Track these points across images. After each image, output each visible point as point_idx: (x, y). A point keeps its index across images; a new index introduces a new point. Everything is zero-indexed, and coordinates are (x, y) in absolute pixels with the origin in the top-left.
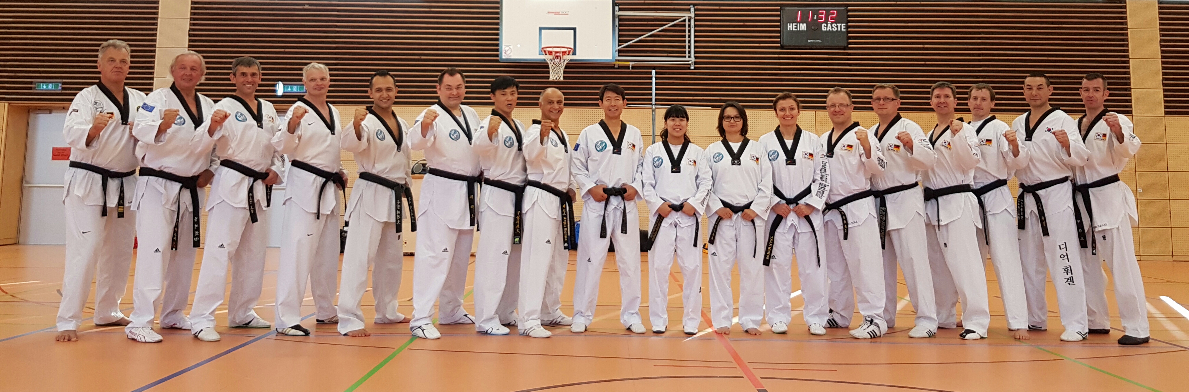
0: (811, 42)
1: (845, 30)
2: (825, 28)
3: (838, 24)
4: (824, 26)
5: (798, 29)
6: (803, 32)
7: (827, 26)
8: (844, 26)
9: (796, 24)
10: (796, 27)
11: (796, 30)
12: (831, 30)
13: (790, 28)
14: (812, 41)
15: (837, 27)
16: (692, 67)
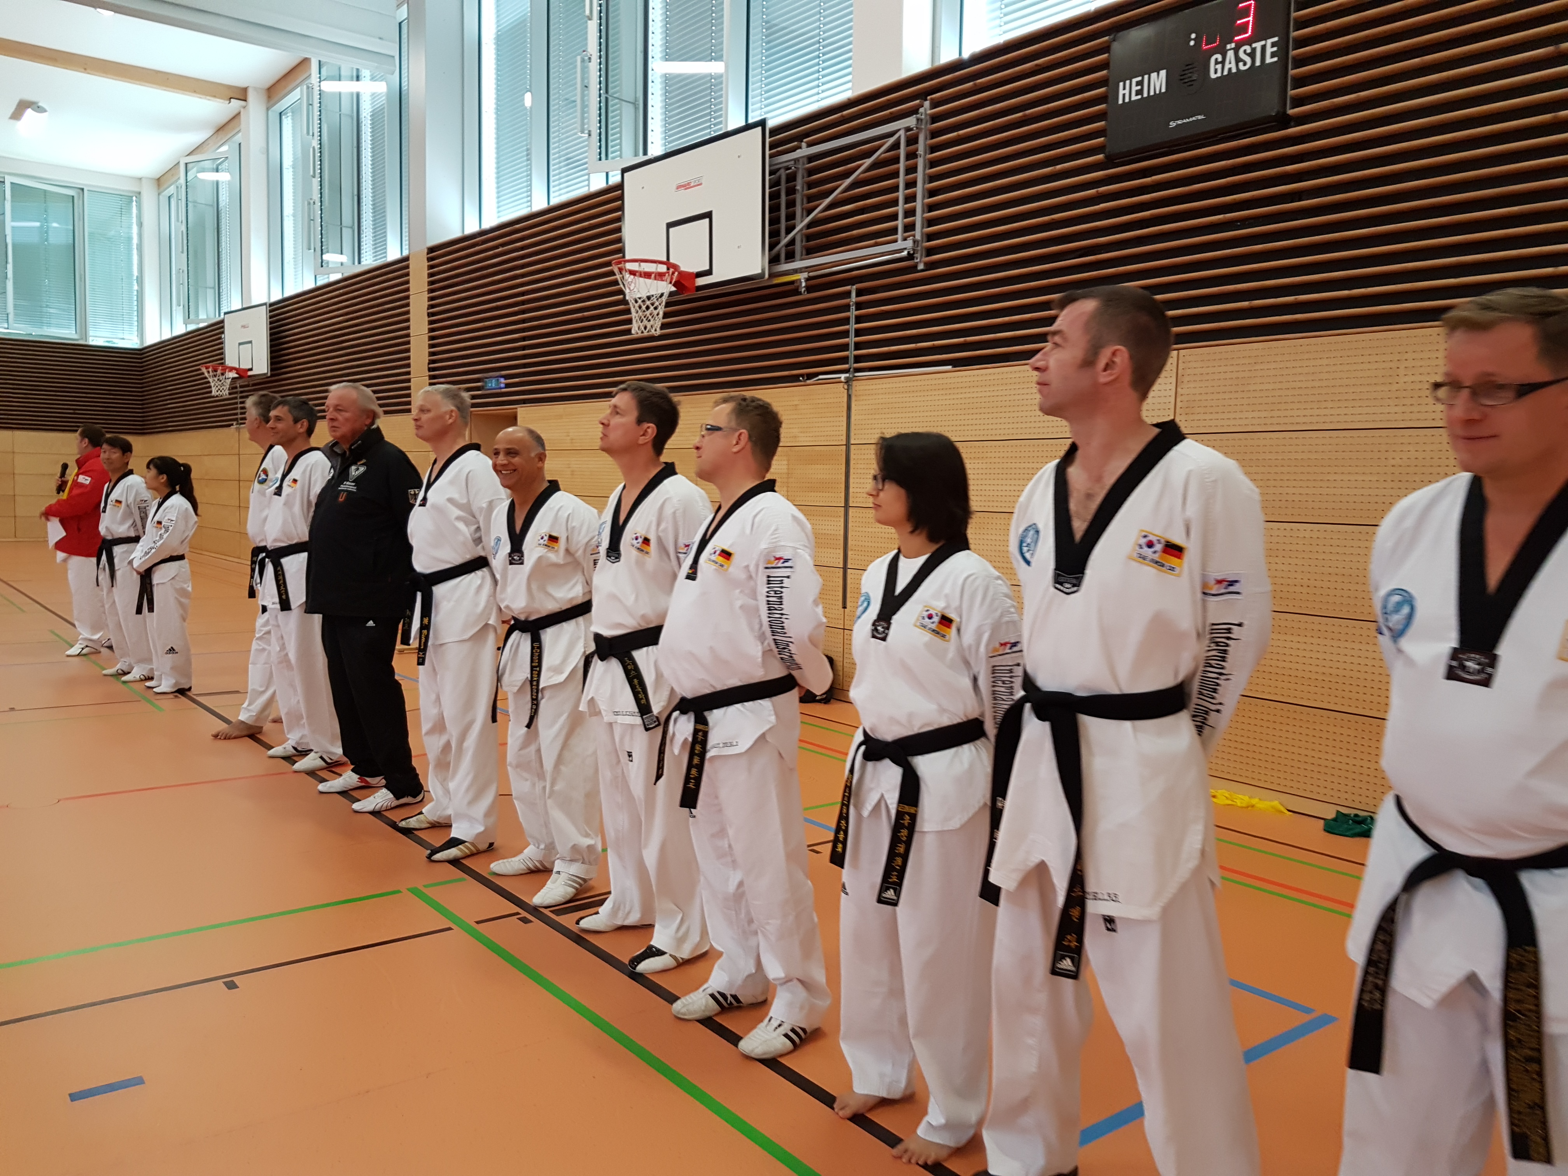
0: (1178, 125)
1: (1275, 59)
2: (1219, 67)
3: (1254, 45)
4: (1217, 63)
5: (1145, 95)
6: (1158, 97)
7: (1223, 63)
8: (1273, 45)
9: (1140, 78)
10: (1139, 87)
11: (1139, 97)
12: (1234, 70)
13: (1124, 95)
14: (1179, 122)
15: (1252, 55)
16: (921, 267)
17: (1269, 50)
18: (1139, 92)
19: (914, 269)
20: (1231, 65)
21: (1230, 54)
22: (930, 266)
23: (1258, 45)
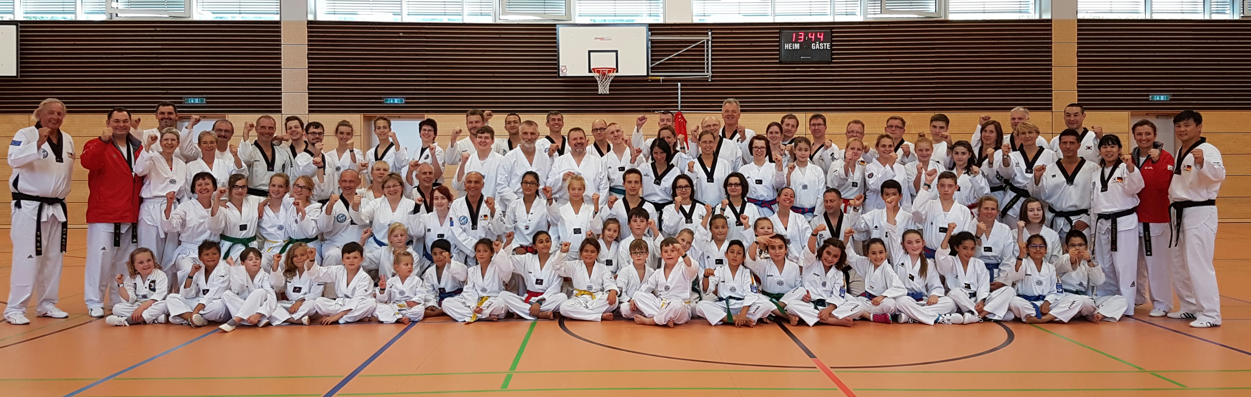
1: (830, 48)
2: (814, 46)
6: (797, 50)
7: (816, 46)
9: (791, 44)
13: (786, 47)
14: (804, 57)
16: (710, 80)
17: (828, 46)
18: (792, 47)
19: (707, 81)
20: (818, 47)
21: (817, 44)
22: (712, 81)
23: (825, 44)
